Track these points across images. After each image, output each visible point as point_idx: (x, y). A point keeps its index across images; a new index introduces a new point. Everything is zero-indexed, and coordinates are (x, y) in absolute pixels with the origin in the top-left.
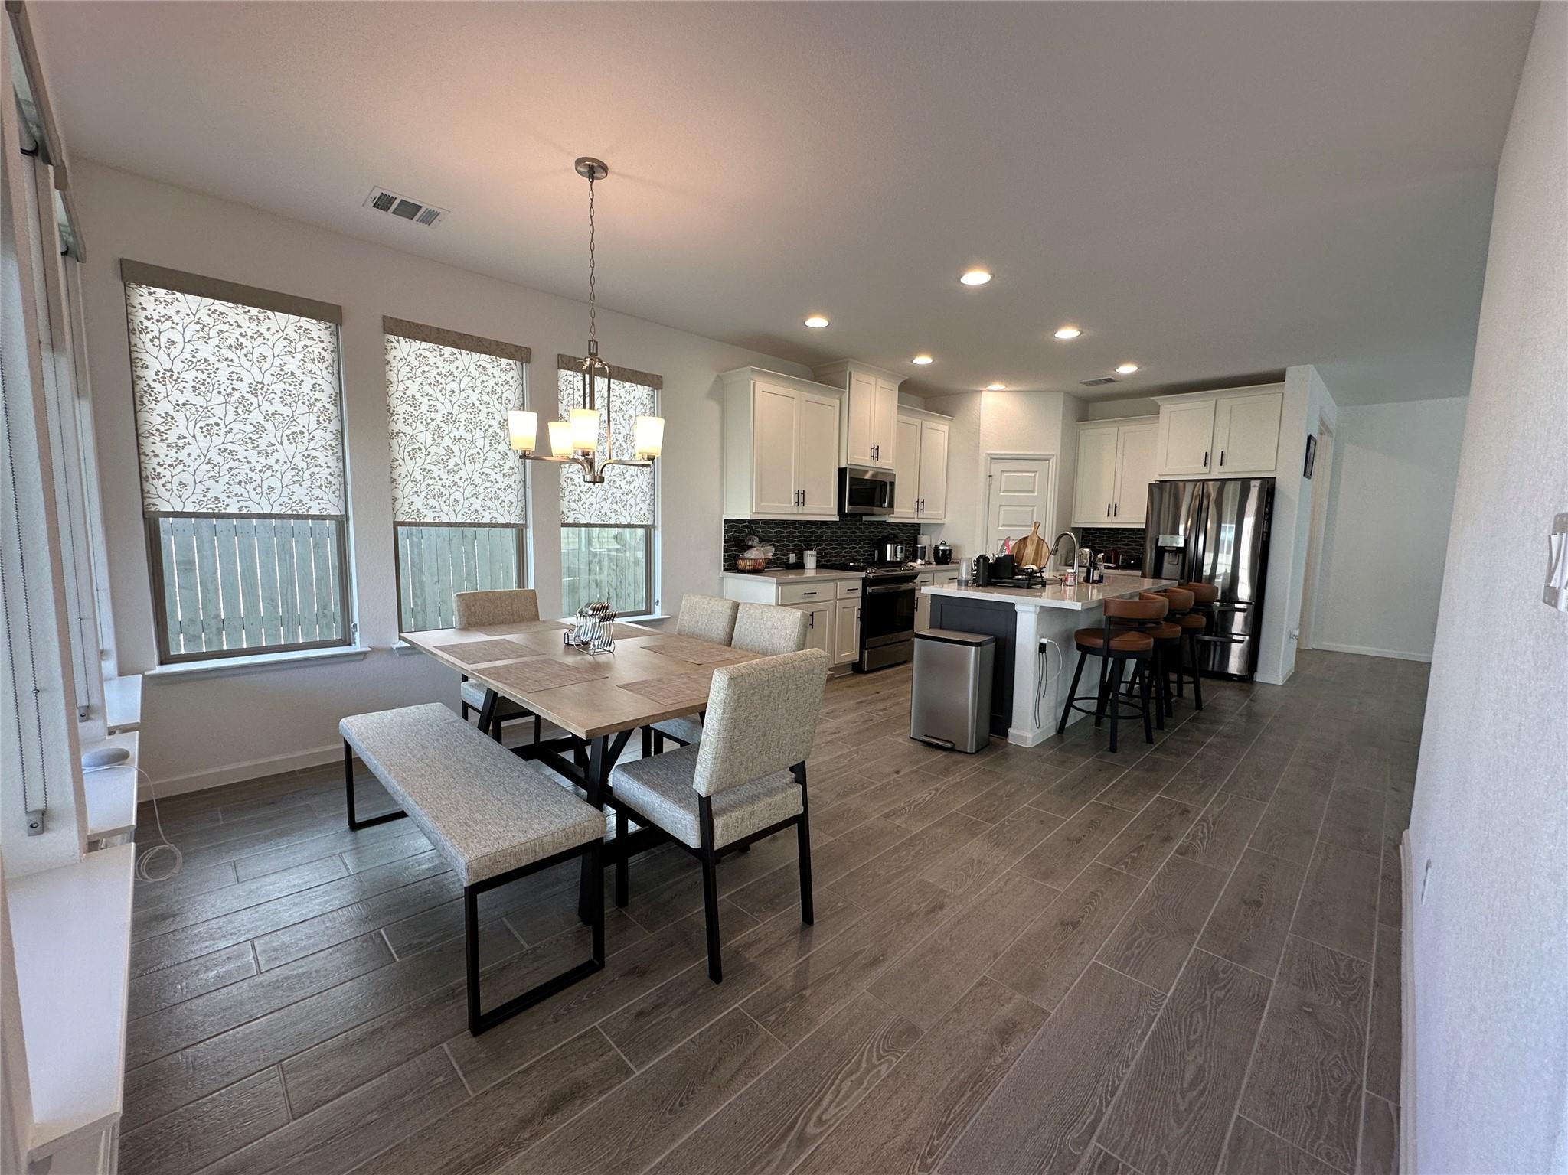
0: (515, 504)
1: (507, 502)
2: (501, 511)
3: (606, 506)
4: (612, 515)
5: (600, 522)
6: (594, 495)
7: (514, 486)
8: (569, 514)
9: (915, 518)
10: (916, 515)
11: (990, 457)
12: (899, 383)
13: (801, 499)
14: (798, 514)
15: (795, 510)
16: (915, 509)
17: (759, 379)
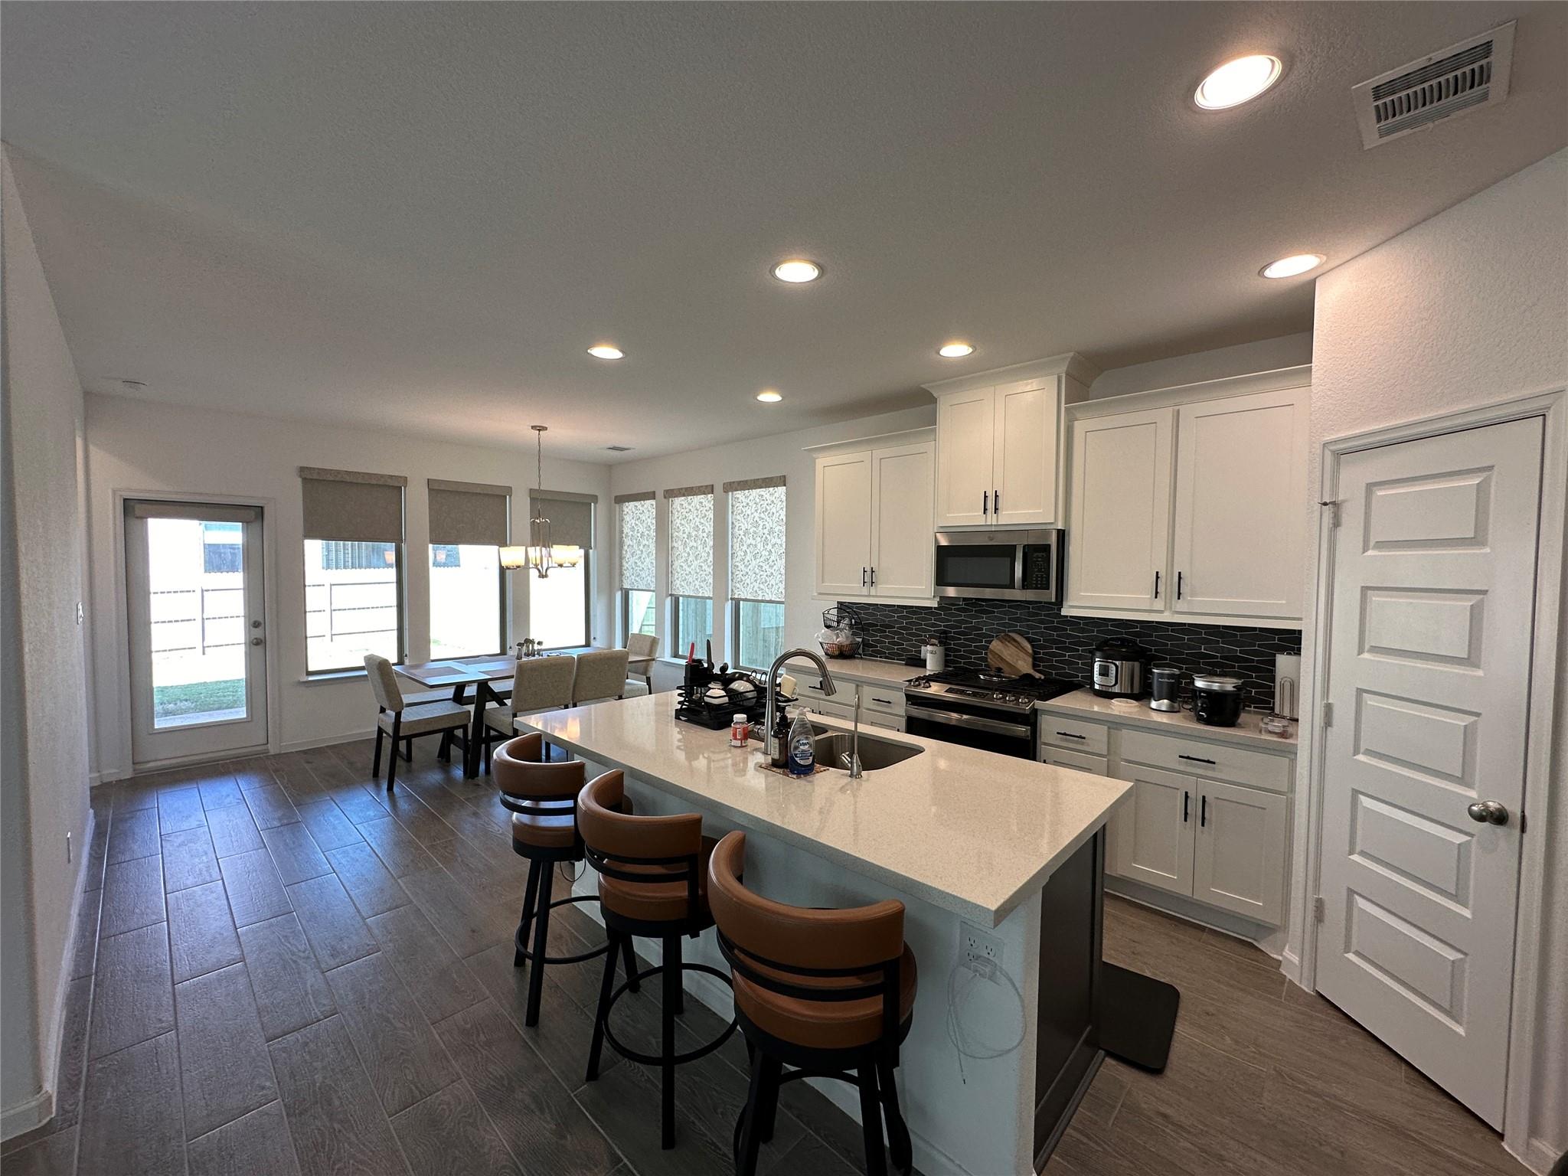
3: (757, 586)
4: (761, 593)
6: (750, 577)
8: (736, 592)
9: (1161, 612)
10: (1159, 604)
11: (1333, 452)
12: (1065, 368)
13: (870, 577)
14: (869, 596)
15: (865, 591)
16: (1152, 592)
17: (820, 455)
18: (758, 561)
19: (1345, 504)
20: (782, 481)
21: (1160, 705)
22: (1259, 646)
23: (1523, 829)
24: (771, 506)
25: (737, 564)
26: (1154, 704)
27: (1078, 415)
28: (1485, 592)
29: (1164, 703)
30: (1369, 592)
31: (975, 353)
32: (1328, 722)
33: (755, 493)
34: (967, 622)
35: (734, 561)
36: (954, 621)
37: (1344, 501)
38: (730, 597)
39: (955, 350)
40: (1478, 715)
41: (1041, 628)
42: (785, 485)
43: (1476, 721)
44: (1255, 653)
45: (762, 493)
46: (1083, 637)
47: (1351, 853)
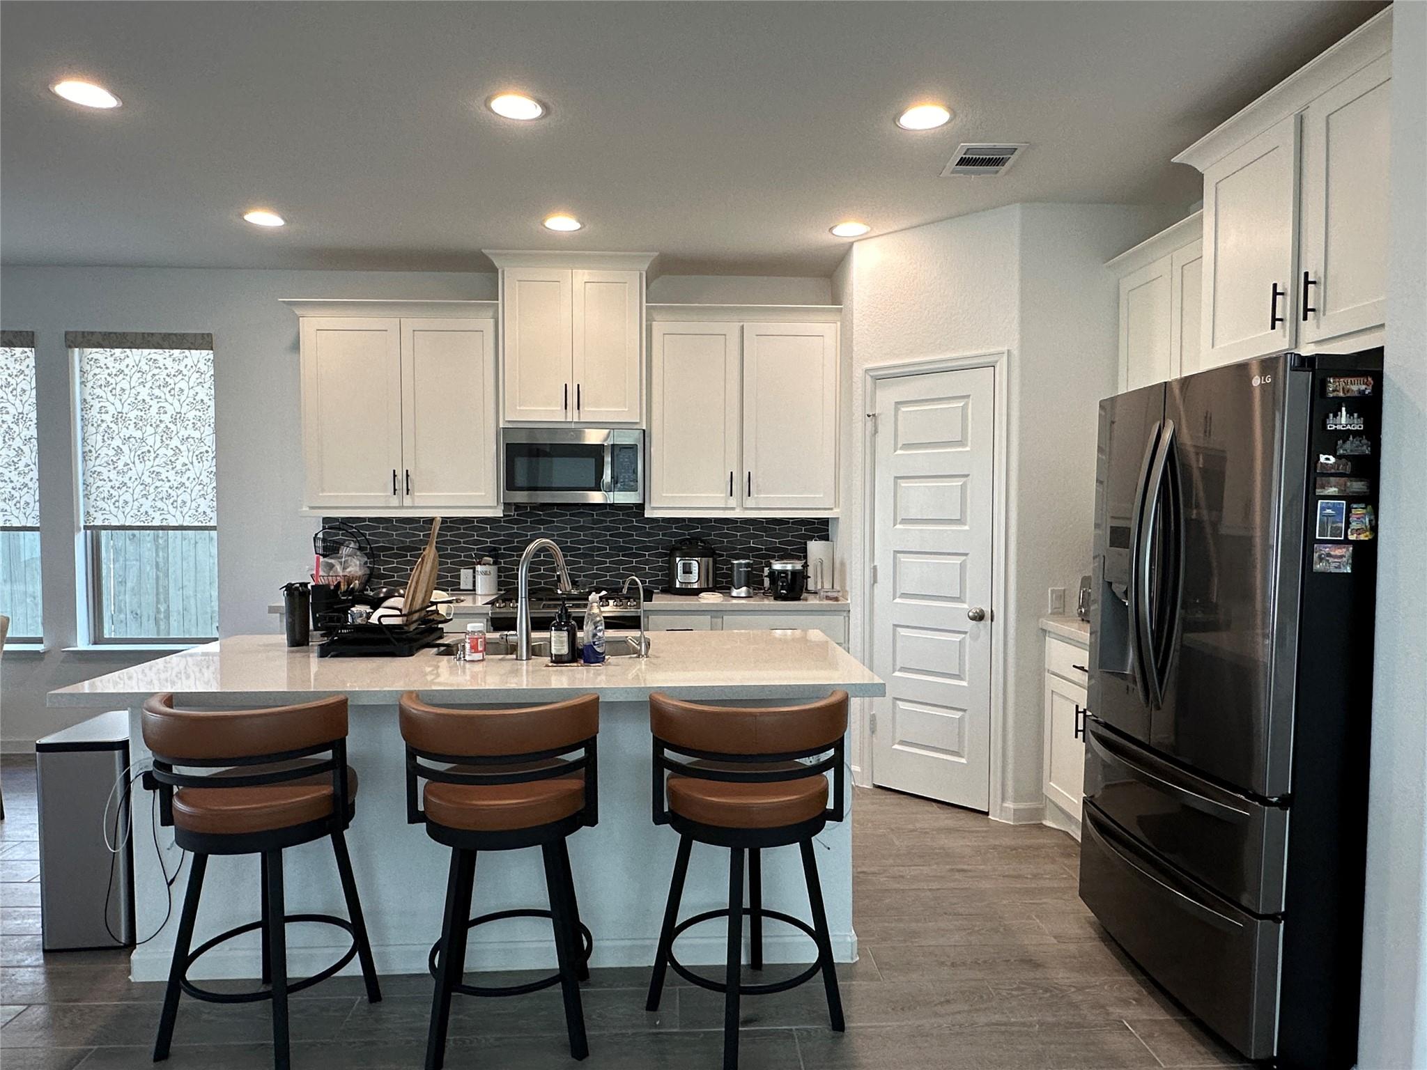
0: (31, 505)
1: (22, 502)
2: (16, 512)
3: (147, 504)
4: (157, 515)
5: (138, 524)
6: (131, 490)
7: (30, 484)
8: (95, 515)
9: (733, 509)
10: (732, 502)
11: (872, 377)
12: (646, 267)
13: (402, 483)
14: (402, 507)
15: (395, 501)
16: (727, 491)
17: (310, 313)
18: (149, 464)
19: (883, 416)
20: (202, 341)
21: (740, 593)
22: (792, 536)
23: (992, 620)
24: (177, 379)
25: (98, 469)
26: (735, 593)
27: (656, 317)
28: (967, 476)
29: (743, 591)
30: (899, 481)
31: (583, 230)
32: (875, 581)
33: (136, 355)
34: (521, 535)
35: (90, 464)
36: (504, 535)
37: (880, 414)
38: (82, 524)
39: (562, 223)
40: (966, 555)
41: (606, 535)
42: (212, 349)
43: (965, 560)
44: (789, 543)
45: (154, 356)
46: (649, 542)
47: (894, 672)
